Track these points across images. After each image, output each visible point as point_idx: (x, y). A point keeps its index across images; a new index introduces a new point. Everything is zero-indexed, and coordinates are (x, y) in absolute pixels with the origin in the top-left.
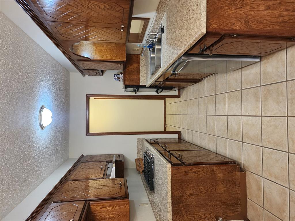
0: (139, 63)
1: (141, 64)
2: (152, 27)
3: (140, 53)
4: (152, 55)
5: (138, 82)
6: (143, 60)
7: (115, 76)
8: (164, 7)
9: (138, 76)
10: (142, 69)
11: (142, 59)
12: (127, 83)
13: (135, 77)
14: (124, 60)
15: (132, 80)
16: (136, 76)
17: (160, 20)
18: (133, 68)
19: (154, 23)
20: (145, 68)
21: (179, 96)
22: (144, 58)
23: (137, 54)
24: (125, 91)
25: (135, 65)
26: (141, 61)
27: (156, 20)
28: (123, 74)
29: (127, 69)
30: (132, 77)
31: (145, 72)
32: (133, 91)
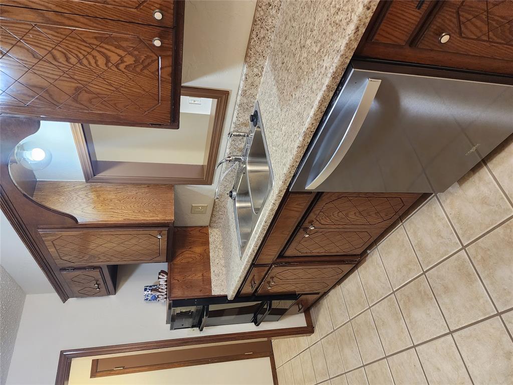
0: (206, 243)
1: (211, 246)
2: (235, 119)
3: (208, 224)
4: (237, 205)
5: (206, 288)
6: (217, 236)
7: (145, 290)
8: (264, 37)
9: (205, 274)
10: (216, 255)
11: (214, 236)
12: (178, 294)
13: (198, 276)
14: (168, 220)
15: (190, 285)
16: (200, 275)
17: (253, 91)
18: (193, 255)
19: (240, 105)
20: (221, 253)
21: (309, 330)
22: (218, 233)
23: (201, 227)
24: (172, 328)
25: (198, 250)
26: (211, 240)
27: (245, 92)
28: (167, 274)
29: (179, 260)
30: (189, 278)
31: (223, 262)
32: (193, 327)
